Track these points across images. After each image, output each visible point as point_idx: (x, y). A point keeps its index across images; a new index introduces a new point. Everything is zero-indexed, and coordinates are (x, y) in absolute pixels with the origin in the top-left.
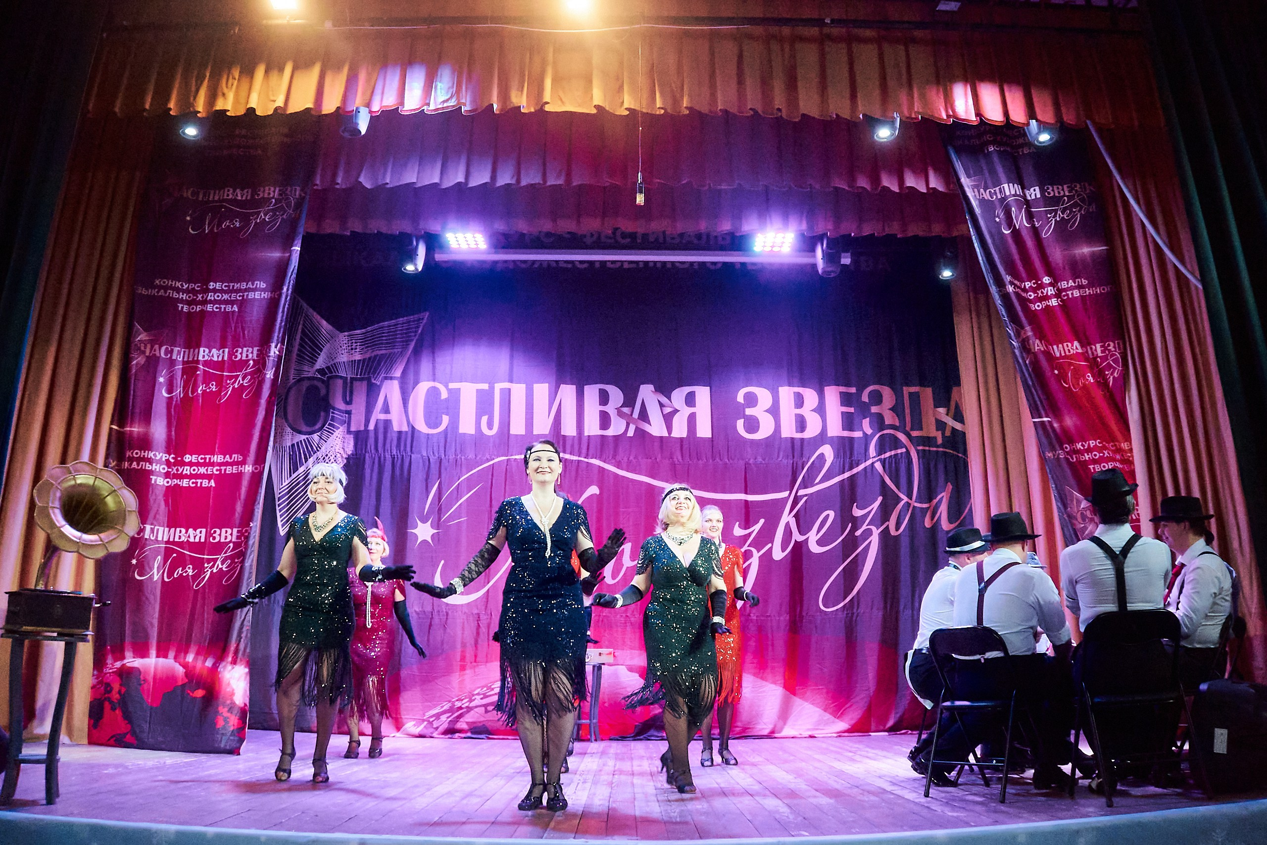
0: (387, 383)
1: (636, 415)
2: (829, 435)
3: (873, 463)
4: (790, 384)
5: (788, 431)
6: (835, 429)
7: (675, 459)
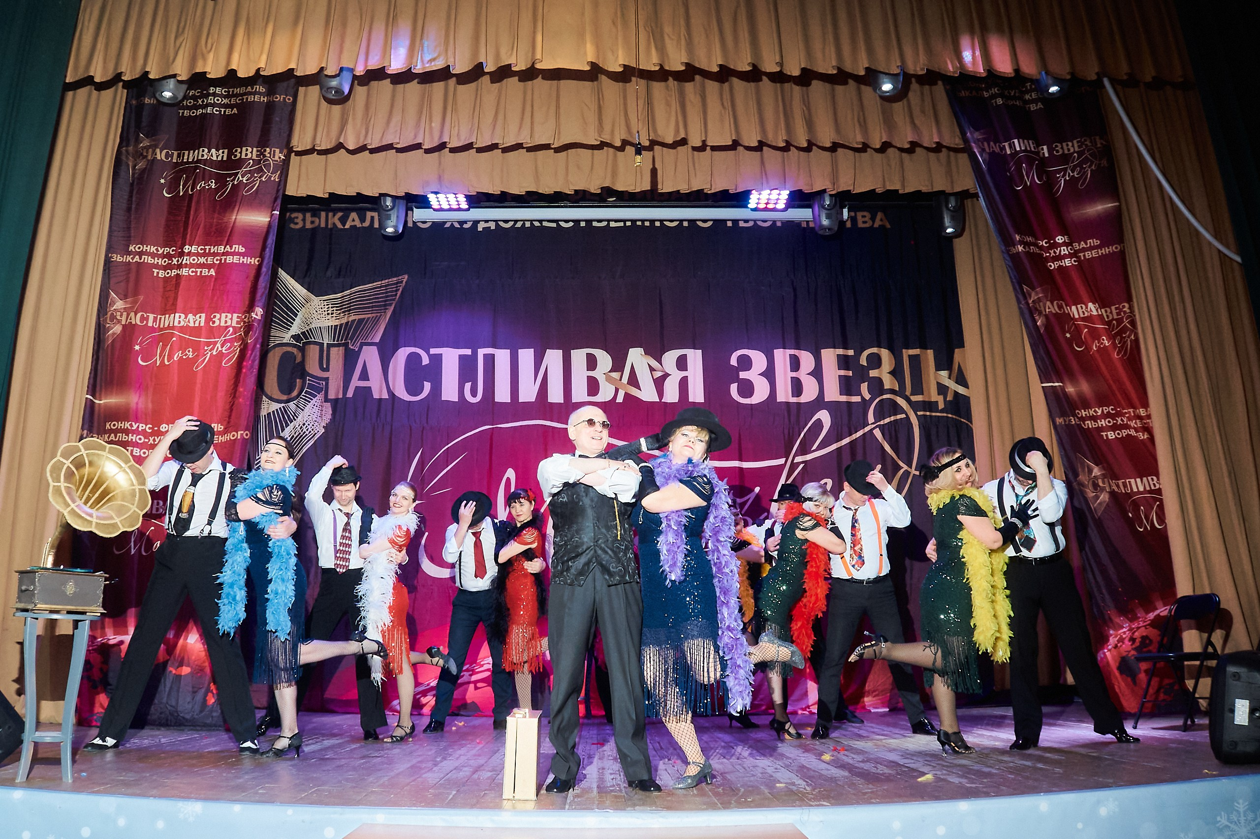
0: (365, 349)
1: (625, 380)
2: (827, 399)
3: (871, 429)
4: (787, 347)
5: (784, 395)
6: (833, 393)
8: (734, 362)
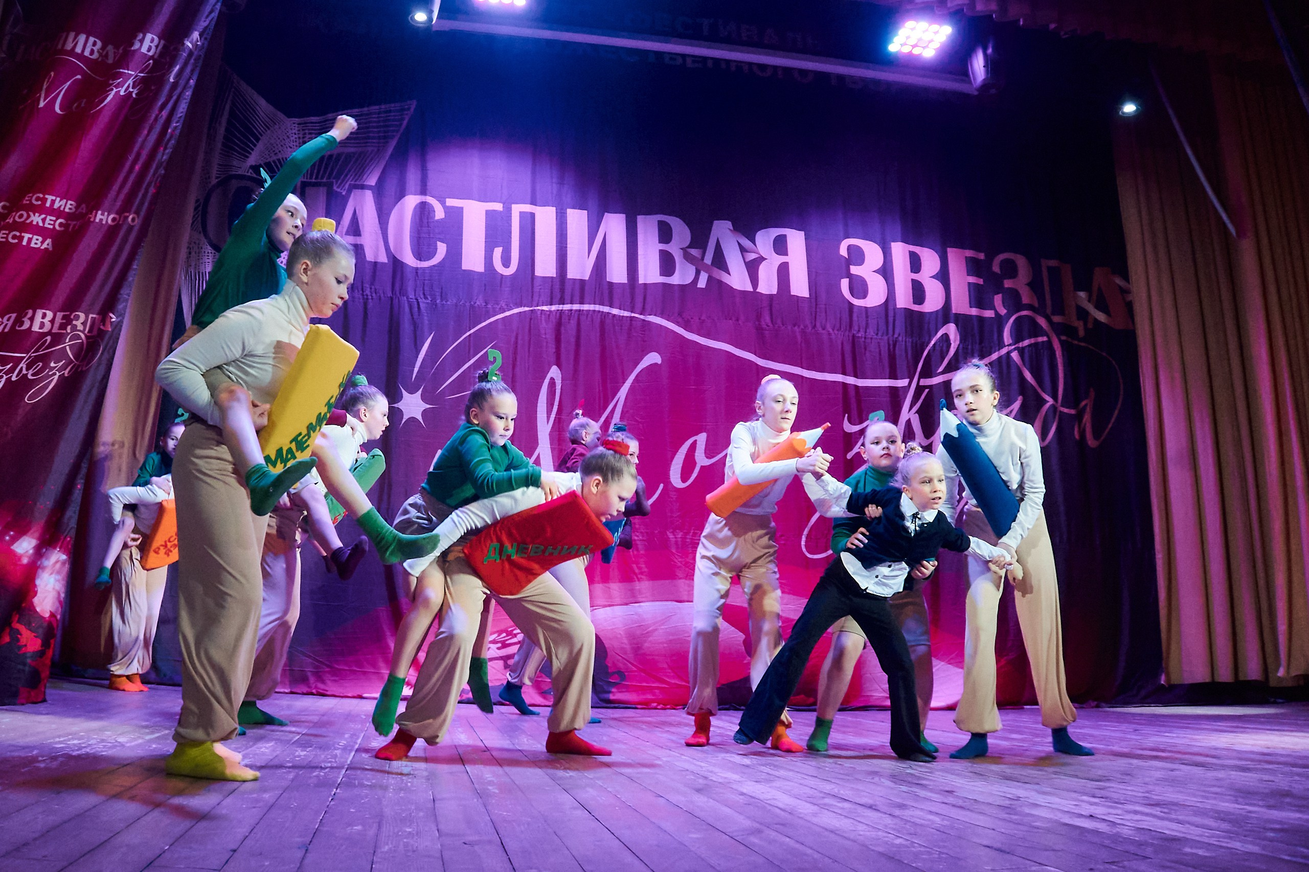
0: (356, 193)
1: (708, 260)
2: (954, 310)
3: (1008, 353)
4: (905, 241)
5: (903, 300)
6: (961, 304)
7: (763, 323)
8: (843, 252)
